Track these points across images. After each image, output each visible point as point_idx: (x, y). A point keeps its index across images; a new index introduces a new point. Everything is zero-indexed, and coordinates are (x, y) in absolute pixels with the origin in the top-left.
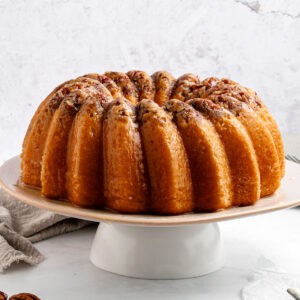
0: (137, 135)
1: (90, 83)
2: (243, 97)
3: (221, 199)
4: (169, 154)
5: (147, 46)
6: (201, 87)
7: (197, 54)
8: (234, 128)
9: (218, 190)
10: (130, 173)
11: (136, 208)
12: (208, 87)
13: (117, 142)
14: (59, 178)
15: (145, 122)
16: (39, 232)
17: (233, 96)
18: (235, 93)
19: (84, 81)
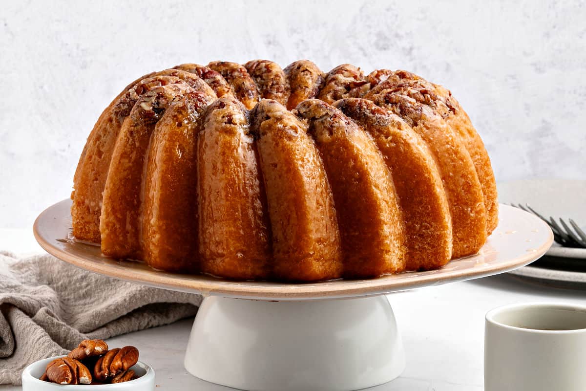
0: (251, 154)
1: (182, 77)
2: (426, 97)
3: (387, 257)
4: (301, 185)
5: (293, 31)
6: (363, 83)
7: (377, 45)
8: (407, 144)
9: (380, 243)
10: (238, 214)
11: (249, 271)
12: (373, 85)
13: (219, 166)
14: (129, 227)
15: (264, 134)
16: (105, 326)
17: (409, 95)
18: (413, 91)
19: (173, 74)
